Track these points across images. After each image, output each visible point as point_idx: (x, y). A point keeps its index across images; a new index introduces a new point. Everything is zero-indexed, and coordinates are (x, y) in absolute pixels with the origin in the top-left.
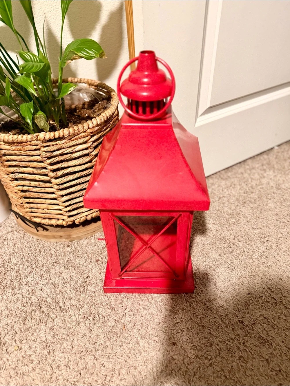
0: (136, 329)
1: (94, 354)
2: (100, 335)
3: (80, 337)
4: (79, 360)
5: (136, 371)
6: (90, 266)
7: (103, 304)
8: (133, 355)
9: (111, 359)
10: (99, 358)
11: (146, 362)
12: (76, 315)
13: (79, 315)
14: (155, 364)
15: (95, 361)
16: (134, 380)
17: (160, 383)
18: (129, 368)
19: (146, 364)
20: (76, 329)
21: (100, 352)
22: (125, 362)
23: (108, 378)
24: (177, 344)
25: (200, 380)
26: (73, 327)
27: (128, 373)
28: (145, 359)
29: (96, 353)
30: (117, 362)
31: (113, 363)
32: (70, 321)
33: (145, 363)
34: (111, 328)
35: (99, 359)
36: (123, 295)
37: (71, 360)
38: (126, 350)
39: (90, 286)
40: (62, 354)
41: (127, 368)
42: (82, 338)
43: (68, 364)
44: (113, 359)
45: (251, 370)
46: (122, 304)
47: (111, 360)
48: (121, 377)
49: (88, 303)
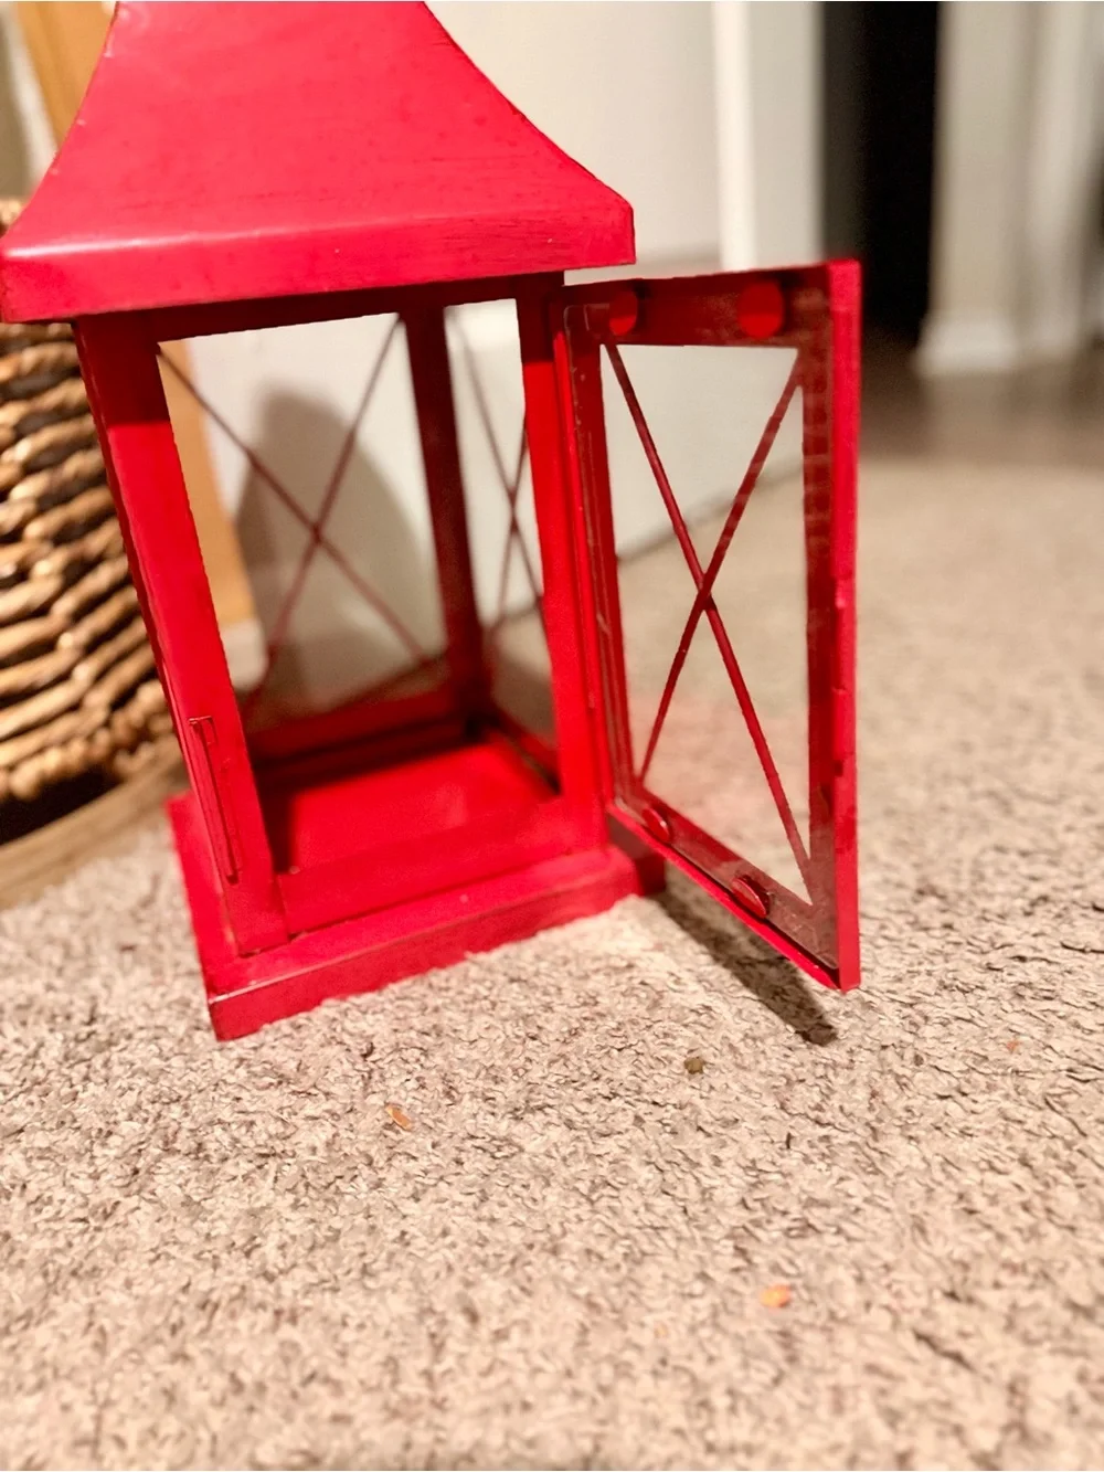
0: (467, 1097)
1: (269, 1299)
2: (268, 1206)
3: (134, 1264)
4: (175, 1372)
5: (565, 1256)
6: (94, 983)
7: (231, 1079)
8: (508, 1201)
9: (384, 1276)
10: (308, 1302)
11: (594, 1197)
12: (74, 1182)
13: (95, 1177)
14: (648, 1181)
15: (287, 1331)
16: (576, 1297)
17: (725, 1242)
18: (513, 1262)
19: (604, 1202)
20: (97, 1243)
21: (300, 1273)
22: (476, 1249)
23: (413, 1366)
24: (712, 1060)
25: (911, 1138)
26: (76, 1241)
27: (523, 1289)
28: (584, 1187)
29: (278, 1289)
30: (427, 1273)
31: (406, 1284)
32: (42, 1226)
33: (592, 1202)
34: (322, 1152)
35: (307, 1309)
36: (329, 1009)
37: (115, 1395)
38: (459, 1198)
39: (123, 1042)
40: (39, 1397)
41: (506, 1268)
42: (152, 1262)
43: (98, 1429)
44: (400, 1266)
45: (1092, 1007)
46: (341, 1043)
47: (387, 1278)
48: (492, 1323)
49: (139, 1106)
